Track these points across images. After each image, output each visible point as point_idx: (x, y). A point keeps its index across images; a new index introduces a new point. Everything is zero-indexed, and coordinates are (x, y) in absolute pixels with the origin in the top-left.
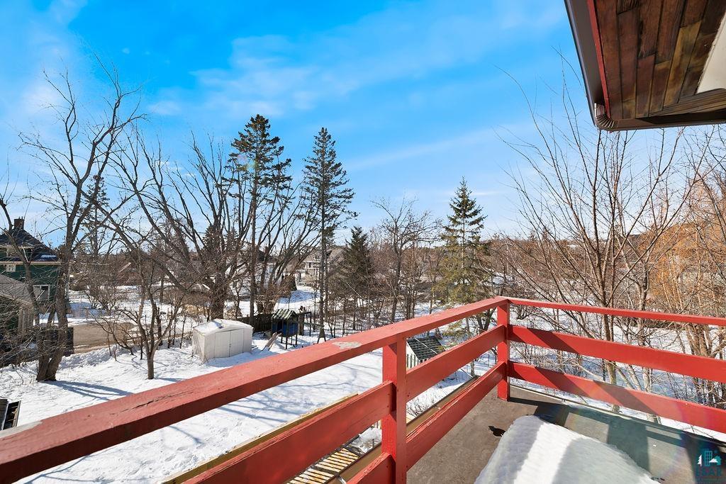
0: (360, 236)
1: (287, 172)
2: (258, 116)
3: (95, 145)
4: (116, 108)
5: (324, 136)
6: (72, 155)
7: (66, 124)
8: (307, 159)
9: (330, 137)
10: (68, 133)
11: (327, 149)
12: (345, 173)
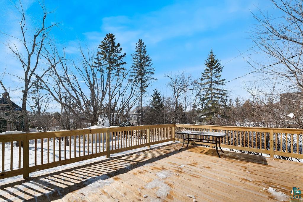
0: (158, 93)
1: (124, 60)
2: (110, 34)
3: (35, 37)
4: (44, 19)
5: (141, 43)
6: (25, 42)
7: (21, 24)
8: (133, 55)
9: (143, 43)
10: (22, 29)
11: (142, 50)
12: (151, 60)
